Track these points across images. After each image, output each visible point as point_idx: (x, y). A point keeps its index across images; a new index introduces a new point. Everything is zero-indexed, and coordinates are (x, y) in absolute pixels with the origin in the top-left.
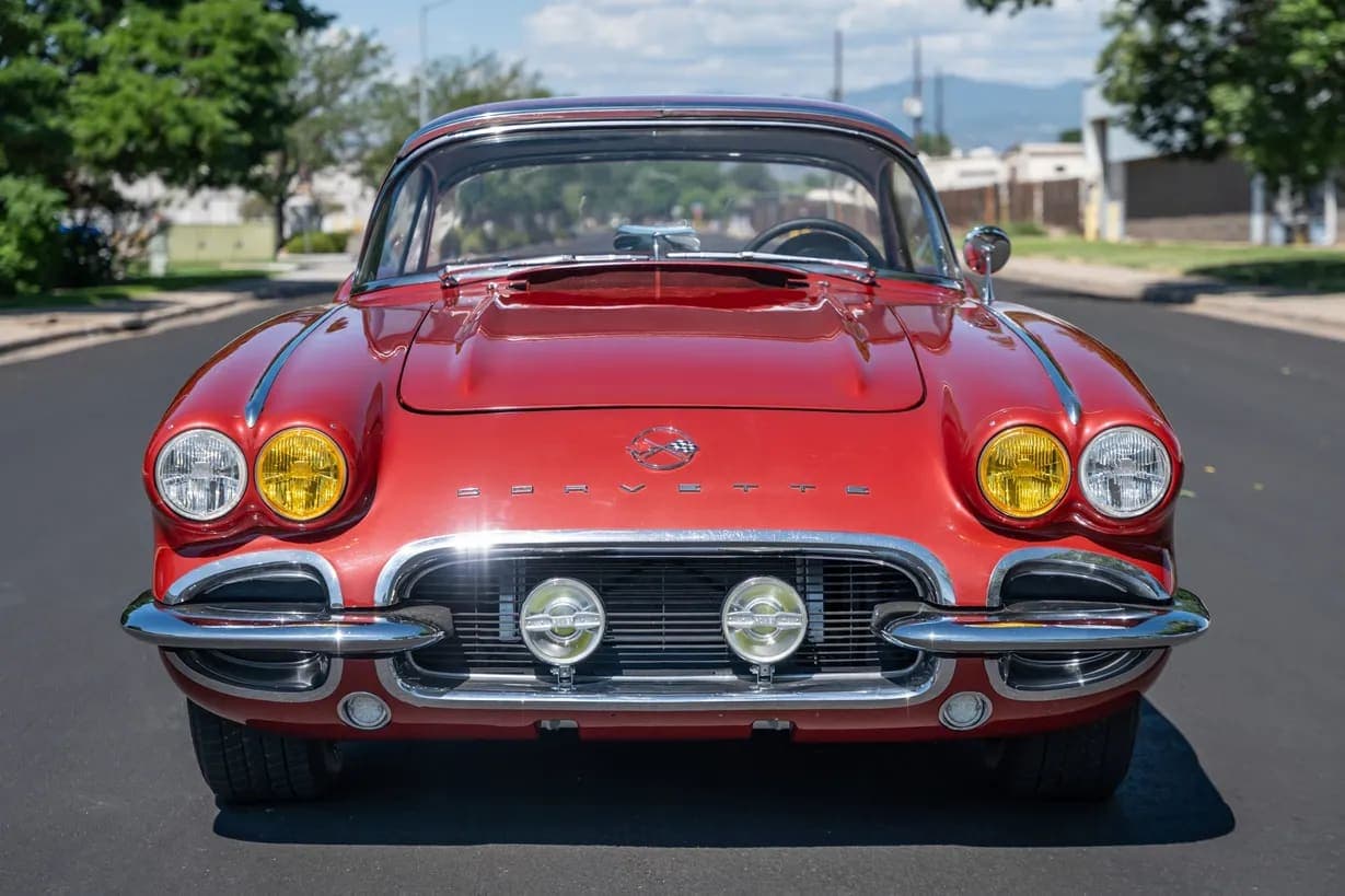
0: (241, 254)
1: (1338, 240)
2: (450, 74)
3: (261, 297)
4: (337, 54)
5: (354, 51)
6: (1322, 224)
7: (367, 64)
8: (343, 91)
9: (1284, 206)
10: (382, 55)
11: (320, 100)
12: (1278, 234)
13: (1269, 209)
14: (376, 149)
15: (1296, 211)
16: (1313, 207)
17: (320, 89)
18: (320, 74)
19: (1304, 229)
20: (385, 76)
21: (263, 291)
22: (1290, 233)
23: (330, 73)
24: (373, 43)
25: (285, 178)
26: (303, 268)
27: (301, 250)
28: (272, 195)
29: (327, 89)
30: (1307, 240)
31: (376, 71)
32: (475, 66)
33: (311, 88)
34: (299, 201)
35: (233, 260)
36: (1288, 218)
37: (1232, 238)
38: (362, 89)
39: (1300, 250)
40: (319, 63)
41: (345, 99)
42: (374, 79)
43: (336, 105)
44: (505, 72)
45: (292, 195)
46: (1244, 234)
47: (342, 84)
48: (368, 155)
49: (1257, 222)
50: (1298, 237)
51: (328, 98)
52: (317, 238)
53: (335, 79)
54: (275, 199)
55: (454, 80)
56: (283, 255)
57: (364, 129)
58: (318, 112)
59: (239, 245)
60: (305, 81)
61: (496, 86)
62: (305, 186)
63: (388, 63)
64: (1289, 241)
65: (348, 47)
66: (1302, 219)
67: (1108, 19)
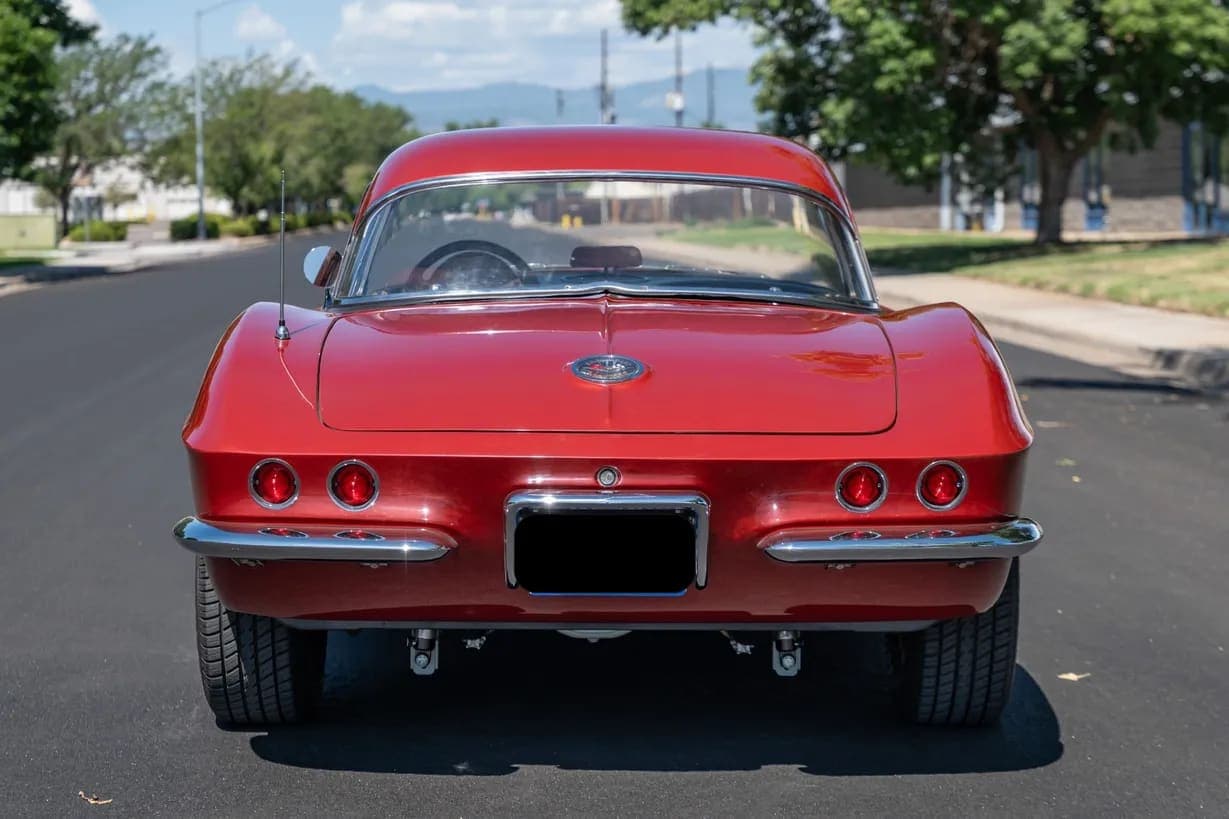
0: (24, 242)
1: (1005, 228)
2: (226, 73)
3: (30, 281)
4: (118, 56)
5: (132, 52)
6: (993, 214)
7: (144, 66)
8: (124, 89)
9: (964, 197)
10: (158, 57)
11: (102, 98)
12: (960, 221)
13: (954, 203)
14: (154, 143)
15: (973, 202)
16: (987, 198)
17: (101, 90)
18: (101, 75)
19: (980, 217)
20: (160, 76)
21: (32, 275)
22: (970, 221)
23: (109, 74)
24: (151, 45)
25: (68, 170)
26: (82, 254)
27: (81, 239)
28: (58, 188)
29: (108, 88)
30: (982, 227)
31: (153, 70)
32: (250, 67)
33: (92, 88)
34: (81, 192)
35: (16, 248)
36: (966, 208)
37: (926, 227)
38: (139, 88)
39: (976, 236)
40: (100, 64)
41: (124, 97)
42: (151, 78)
43: (115, 103)
44: (278, 71)
45: (76, 185)
46: (935, 222)
47: (122, 83)
48: (148, 148)
49: (945, 212)
50: (975, 225)
51: (108, 97)
52: (97, 226)
53: (117, 78)
54: (59, 191)
55: (231, 78)
56: (66, 243)
57: (142, 125)
58: (99, 109)
59: (23, 234)
60: (87, 81)
61: (270, 84)
62: (87, 179)
63: (164, 64)
64: (968, 227)
65: (128, 48)
66: (977, 208)
67: (758, 39)
